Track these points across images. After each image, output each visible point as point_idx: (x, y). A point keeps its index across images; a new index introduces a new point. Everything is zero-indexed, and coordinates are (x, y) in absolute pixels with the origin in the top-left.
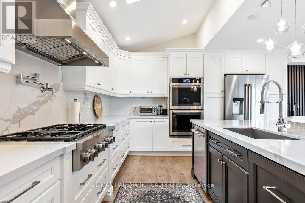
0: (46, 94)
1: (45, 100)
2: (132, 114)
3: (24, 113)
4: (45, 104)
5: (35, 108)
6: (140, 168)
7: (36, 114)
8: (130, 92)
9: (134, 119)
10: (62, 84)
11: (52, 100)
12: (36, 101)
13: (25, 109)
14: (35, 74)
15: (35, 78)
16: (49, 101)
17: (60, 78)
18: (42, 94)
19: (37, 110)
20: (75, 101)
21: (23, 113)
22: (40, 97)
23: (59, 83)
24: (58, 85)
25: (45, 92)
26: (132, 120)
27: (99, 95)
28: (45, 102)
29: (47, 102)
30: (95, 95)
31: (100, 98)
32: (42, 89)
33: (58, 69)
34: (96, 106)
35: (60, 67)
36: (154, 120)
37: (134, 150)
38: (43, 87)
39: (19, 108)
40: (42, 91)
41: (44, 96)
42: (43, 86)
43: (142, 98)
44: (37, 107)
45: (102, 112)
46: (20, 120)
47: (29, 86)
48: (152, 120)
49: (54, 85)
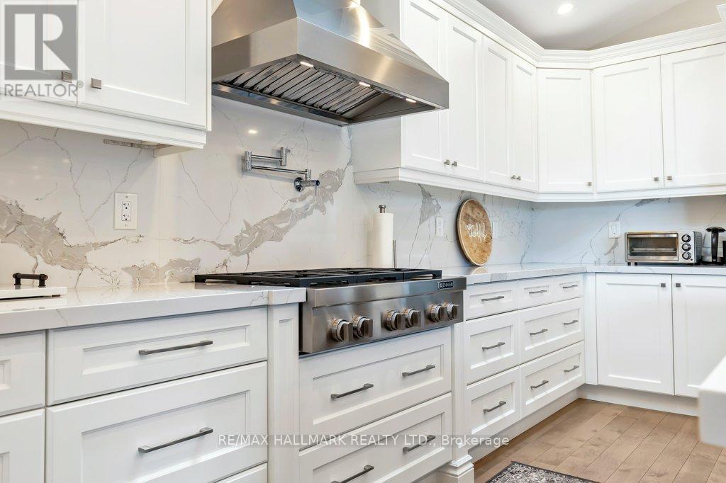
0: (309, 193)
1: (306, 208)
2: (606, 259)
3: (257, 234)
4: (305, 217)
5: (282, 226)
6: (599, 439)
7: (284, 238)
8: (590, 184)
9: (598, 275)
10: (350, 169)
11: (323, 210)
12: (283, 210)
13: (259, 227)
14: (280, 151)
15: (279, 159)
16: (316, 212)
17: (345, 155)
18: (299, 194)
19: (286, 230)
20: (381, 212)
21: (254, 234)
22: (293, 201)
23: (342, 166)
24: (340, 174)
25: (306, 190)
26: (590, 278)
27: (480, 200)
28: (305, 213)
29: (311, 213)
30: (462, 199)
31: (480, 207)
32: (298, 184)
33: (338, 133)
34: (465, 230)
35: (345, 129)
36: (676, 280)
37: (599, 383)
38: (298, 178)
39: (247, 224)
40: (299, 188)
41: (303, 198)
42: (300, 176)
43: (643, 202)
44: (288, 224)
45: (490, 250)
46: (250, 250)
47: (267, 177)
48: (666, 280)
49: (329, 173)
